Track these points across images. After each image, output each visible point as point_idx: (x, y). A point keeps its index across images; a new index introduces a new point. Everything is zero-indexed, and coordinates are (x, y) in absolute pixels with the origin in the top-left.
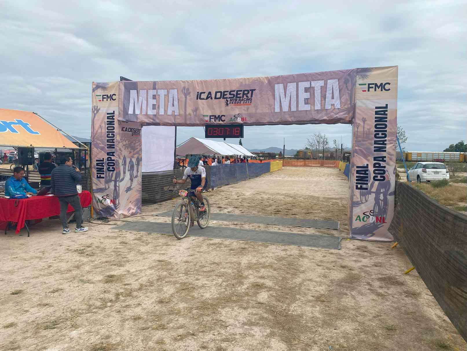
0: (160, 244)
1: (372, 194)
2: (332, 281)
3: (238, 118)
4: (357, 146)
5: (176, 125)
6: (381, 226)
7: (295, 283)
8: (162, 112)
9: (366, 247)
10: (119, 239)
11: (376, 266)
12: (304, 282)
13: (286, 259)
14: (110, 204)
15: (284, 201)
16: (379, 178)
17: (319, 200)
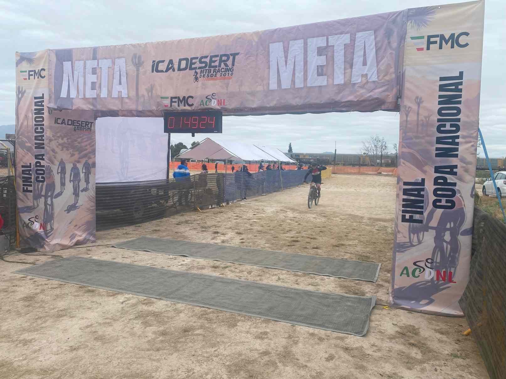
0: (50, 312)
1: (430, 230)
3: (213, 100)
4: (405, 148)
6: (445, 288)
9: (416, 332)
14: (38, 230)
15: (312, 222)
16: (443, 203)
17: (361, 222)
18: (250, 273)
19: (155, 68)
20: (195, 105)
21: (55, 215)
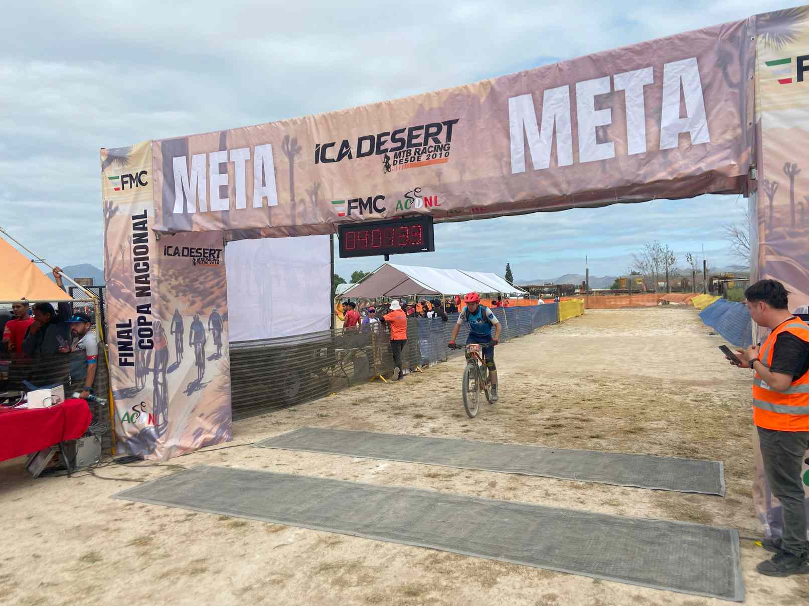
3: (417, 199)
8: (241, 203)
14: (146, 426)
15: (576, 392)
18: (493, 484)
19: (320, 155)
20: (388, 209)
21: (170, 400)
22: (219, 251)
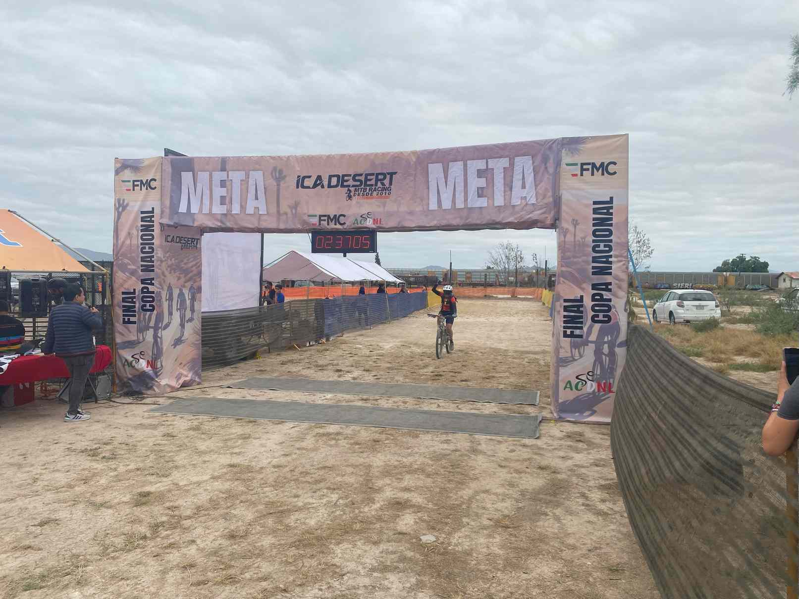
0: (232, 436)
1: (589, 344)
2: (523, 493)
3: (368, 219)
4: (564, 267)
5: (262, 231)
6: (606, 399)
7: (462, 497)
8: (236, 210)
9: (581, 434)
10: (161, 429)
11: (597, 466)
12: (476, 496)
13: (448, 457)
14: (145, 369)
16: (601, 318)
17: (507, 355)
19: (300, 183)
20: (348, 223)
21: (164, 349)
22: (197, 239)
